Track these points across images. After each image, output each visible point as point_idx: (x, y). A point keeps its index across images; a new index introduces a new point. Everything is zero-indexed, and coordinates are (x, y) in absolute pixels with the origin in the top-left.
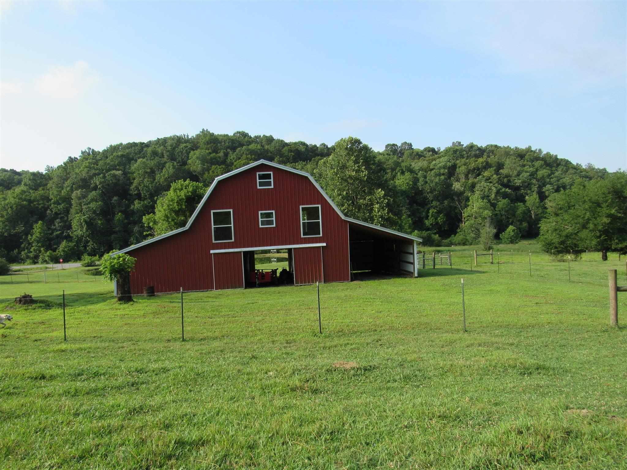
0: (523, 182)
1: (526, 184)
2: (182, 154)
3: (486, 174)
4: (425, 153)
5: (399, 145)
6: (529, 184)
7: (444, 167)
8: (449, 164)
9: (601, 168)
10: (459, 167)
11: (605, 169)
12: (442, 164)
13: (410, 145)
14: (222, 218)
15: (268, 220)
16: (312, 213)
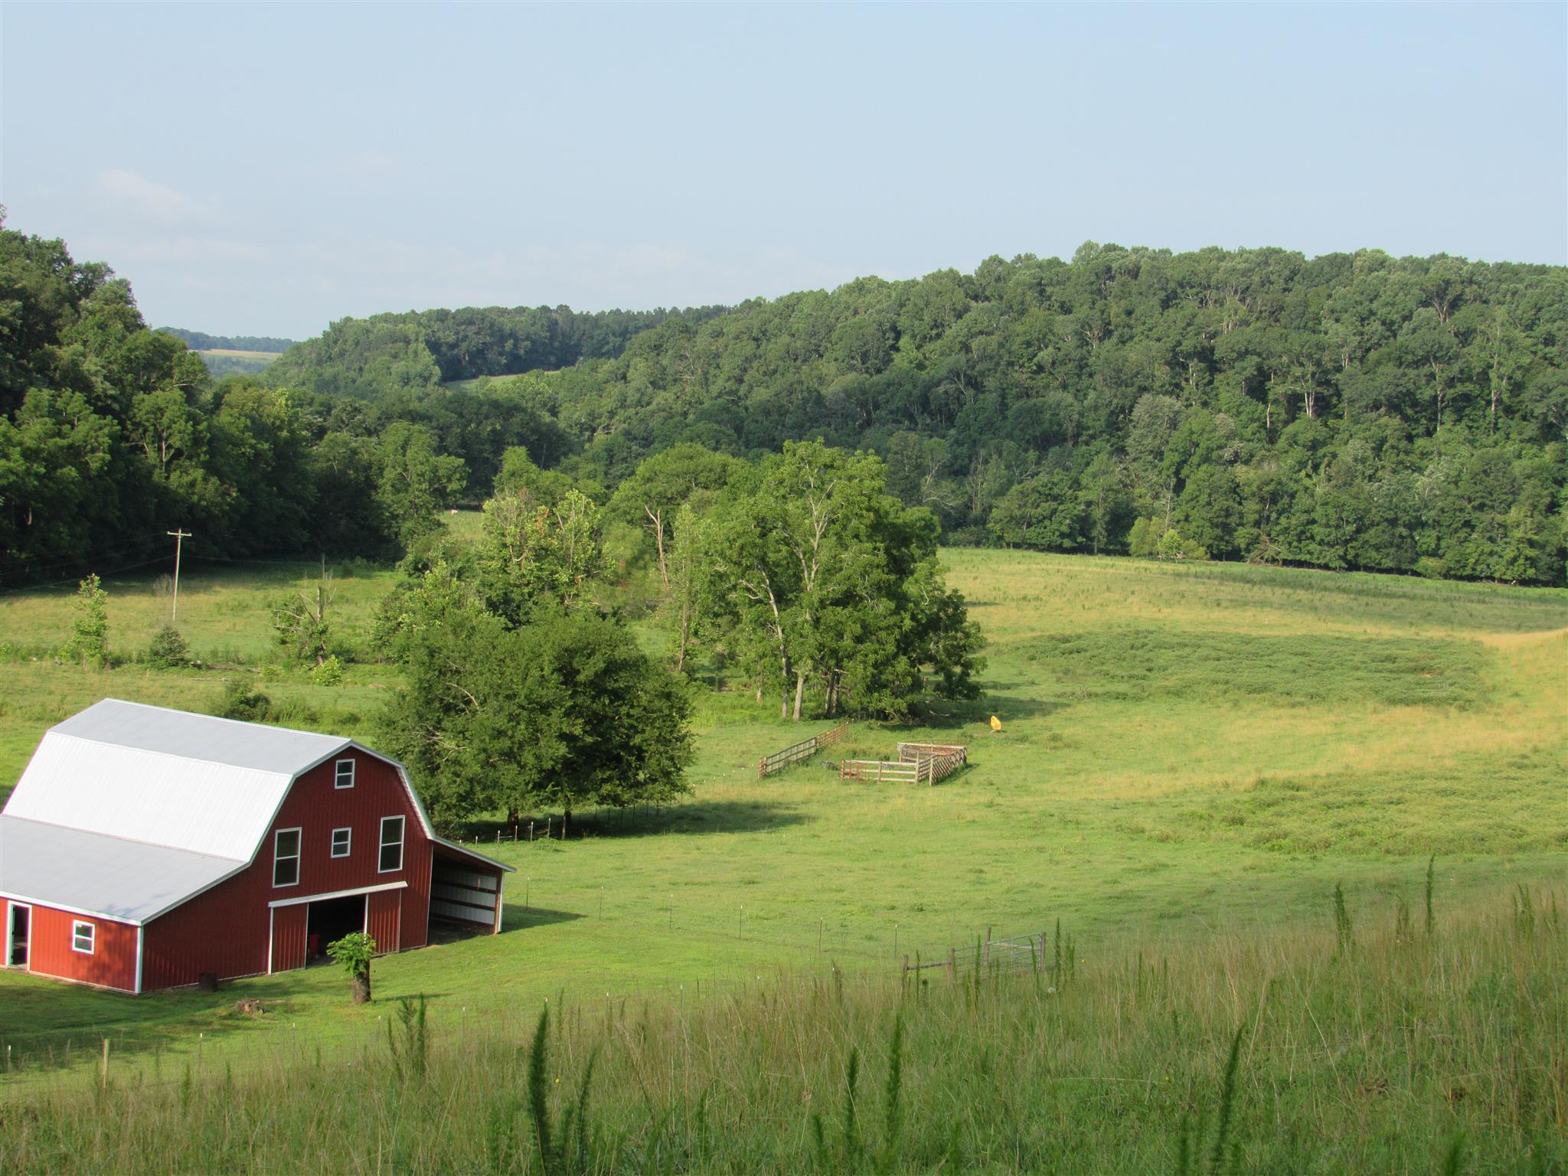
14: (288, 841)
15: (342, 844)
16: (392, 829)
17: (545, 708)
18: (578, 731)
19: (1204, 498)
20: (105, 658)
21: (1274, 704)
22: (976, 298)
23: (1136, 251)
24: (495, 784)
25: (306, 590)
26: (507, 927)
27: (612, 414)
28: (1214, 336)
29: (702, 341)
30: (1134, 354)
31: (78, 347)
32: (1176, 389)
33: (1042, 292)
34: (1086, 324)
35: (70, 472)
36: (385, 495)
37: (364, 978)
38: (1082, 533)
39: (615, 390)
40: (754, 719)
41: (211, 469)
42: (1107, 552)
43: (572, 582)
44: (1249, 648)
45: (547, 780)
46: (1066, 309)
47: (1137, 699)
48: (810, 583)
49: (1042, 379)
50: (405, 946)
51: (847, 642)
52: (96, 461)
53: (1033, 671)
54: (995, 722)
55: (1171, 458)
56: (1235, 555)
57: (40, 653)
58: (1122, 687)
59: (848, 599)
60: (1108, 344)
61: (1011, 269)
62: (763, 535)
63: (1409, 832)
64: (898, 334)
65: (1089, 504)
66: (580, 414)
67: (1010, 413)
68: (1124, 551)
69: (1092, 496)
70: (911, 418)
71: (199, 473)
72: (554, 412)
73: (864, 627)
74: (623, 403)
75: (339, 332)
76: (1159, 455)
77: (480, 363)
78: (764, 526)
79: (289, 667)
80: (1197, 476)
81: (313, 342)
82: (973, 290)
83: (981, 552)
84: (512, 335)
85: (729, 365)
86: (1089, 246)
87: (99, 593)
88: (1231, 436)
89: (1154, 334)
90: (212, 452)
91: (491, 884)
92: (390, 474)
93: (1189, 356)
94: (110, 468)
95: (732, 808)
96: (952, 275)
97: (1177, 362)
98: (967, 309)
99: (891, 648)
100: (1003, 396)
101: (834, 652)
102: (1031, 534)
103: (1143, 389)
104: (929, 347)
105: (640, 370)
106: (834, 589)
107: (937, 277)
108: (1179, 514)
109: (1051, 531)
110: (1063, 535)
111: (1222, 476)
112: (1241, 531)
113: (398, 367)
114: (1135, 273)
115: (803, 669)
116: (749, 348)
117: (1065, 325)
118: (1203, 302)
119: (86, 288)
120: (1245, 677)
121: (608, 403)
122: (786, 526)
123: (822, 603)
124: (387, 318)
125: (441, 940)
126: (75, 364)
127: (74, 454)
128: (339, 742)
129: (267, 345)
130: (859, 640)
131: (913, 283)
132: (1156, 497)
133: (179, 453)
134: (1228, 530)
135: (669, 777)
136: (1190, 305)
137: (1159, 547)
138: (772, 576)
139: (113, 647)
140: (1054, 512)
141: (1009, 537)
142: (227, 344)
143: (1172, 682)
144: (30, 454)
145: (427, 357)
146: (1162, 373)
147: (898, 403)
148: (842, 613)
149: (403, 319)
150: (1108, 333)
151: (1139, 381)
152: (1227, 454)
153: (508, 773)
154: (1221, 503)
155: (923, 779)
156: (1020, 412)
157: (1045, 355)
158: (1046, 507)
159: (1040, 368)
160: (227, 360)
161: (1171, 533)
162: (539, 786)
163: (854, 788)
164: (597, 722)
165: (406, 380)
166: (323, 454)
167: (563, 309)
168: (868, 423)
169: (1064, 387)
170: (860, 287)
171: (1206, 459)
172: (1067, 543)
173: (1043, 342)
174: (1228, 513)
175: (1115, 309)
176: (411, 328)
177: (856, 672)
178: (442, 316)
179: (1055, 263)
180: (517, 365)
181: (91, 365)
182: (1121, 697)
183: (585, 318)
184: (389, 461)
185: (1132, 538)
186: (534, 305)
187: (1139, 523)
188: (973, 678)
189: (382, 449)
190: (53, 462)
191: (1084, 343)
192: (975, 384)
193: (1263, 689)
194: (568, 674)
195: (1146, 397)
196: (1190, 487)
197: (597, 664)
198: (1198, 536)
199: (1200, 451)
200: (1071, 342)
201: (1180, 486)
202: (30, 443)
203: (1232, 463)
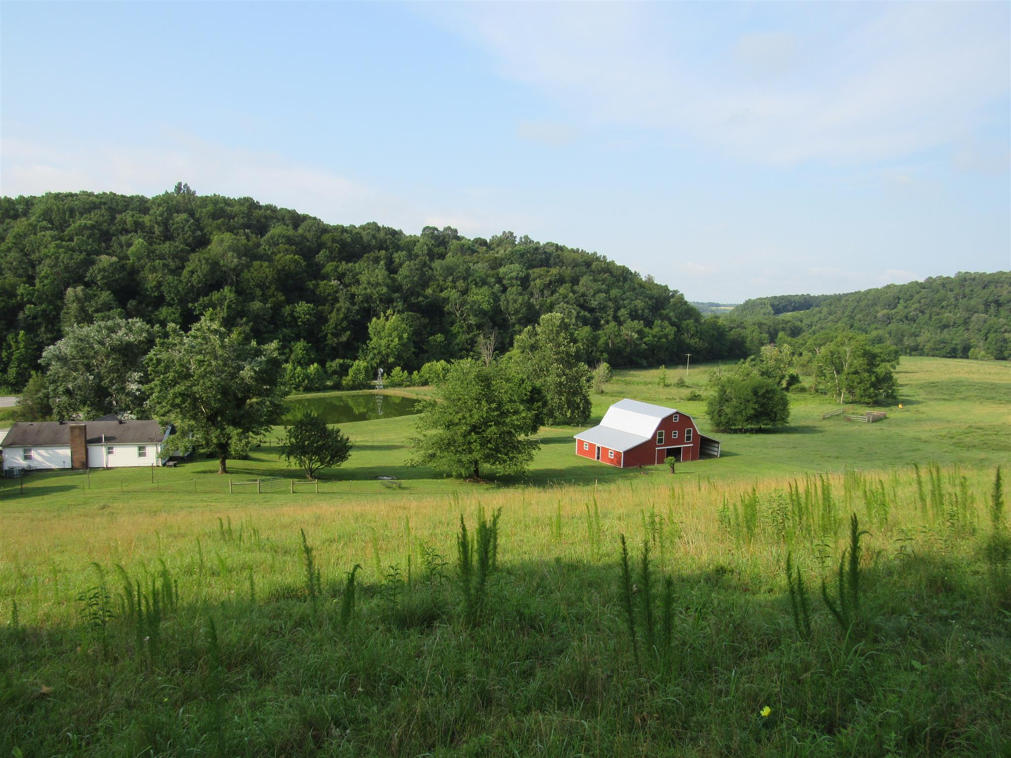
0: (600, 304)
1: (602, 306)
2: (183, 231)
3: (562, 290)
4: (476, 246)
5: (441, 229)
6: (604, 307)
7: (517, 278)
8: (522, 275)
9: (663, 284)
10: (534, 280)
11: (666, 286)
12: (514, 274)
13: (456, 231)
14: (661, 434)
15: (675, 435)
16: (689, 432)
17: (748, 401)
18: (756, 407)
19: (994, 343)
20: (665, 385)
21: (995, 403)
22: (923, 288)
23: (975, 273)
24: (736, 420)
25: (715, 369)
26: (721, 456)
27: (817, 322)
28: (1000, 296)
29: (843, 302)
30: (973, 302)
31: (668, 310)
32: (986, 312)
33: (944, 286)
34: (958, 294)
35: (664, 340)
36: (748, 344)
37: (673, 468)
38: (954, 352)
39: (818, 316)
40: (830, 403)
41: (700, 339)
42: (961, 358)
43: (784, 367)
44: (993, 387)
45: (749, 419)
46: (951, 290)
47: (949, 400)
48: (846, 368)
49: (943, 310)
50: (692, 460)
51: (855, 384)
52: (671, 337)
53: (921, 392)
54: (900, 406)
55: (984, 332)
56: (1004, 359)
57: (651, 383)
58: (947, 397)
59: (856, 373)
60: (965, 300)
61: (935, 280)
62: (832, 356)
63: (1003, 444)
64: (899, 299)
65: (956, 344)
66: (808, 322)
67: (933, 320)
68: (967, 357)
69: (957, 342)
70: (903, 321)
71: (697, 340)
72: (801, 321)
73: (861, 380)
74: (820, 319)
75: (747, 302)
76: (980, 331)
77: (785, 309)
78: (832, 353)
79: (711, 387)
80: (991, 336)
81: (741, 305)
82: (922, 286)
83: (922, 357)
84: (794, 302)
85: (850, 309)
86: (959, 273)
87: (664, 370)
88: (1004, 325)
89: (981, 296)
90: (701, 335)
91: (717, 445)
92: (749, 339)
93: (991, 302)
94: (675, 339)
95: (807, 427)
96: (917, 283)
97: (987, 305)
98: (920, 292)
99: (868, 386)
100: (931, 315)
101: (852, 387)
102: (937, 352)
103: (976, 312)
104: (908, 302)
105: (825, 310)
106: (853, 370)
107: (912, 283)
108: (986, 347)
109: (943, 352)
110: (947, 353)
111: (1000, 336)
112: (1006, 352)
113: (763, 311)
114: (974, 279)
115: (844, 391)
116: (856, 304)
117: (951, 295)
118: (996, 287)
119: (673, 296)
120: (988, 395)
121: (816, 319)
122: (839, 353)
123: (848, 374)
124: (760, 299)
125: (703, 459)
126: (667, 314)
127: (666, 336)
128: (674, 411)
129: (730, 305)
130: (859, 383)
131: (904, 285)
132: (979, 342)
133: (693, 335)
134: (1002, 351)
135: (783, 420)
136: (992, 288)
137: (978, 356)
138: (835, 366)
139: (668, 382)
140: (944, 347)
141: (930, 353)
142: (725, 306)
143: (962, 396)
144: (654, 336)
145: (770, 308)
146: (982, 307)
147: (898, 318)
148: (854, 376)
149: (764, 299)
150: (964, 297)
151: (974, 310)
152: (1003, 330)
153: (739, 417)
154: (999, 344)
155: (869, 421)
156: (936, 320)
157: (944, 303)
158: (942, 345)
159: (943, 307)
160: (724, 310)
161: (983, 353)
162: (746, 421)
163: (848, 423)
164: (763, 405)
165: (764, 314)
166: (732, 334)
167: (808, 295)
168: (890, 323)
169: (950, 312)
170: (888, 287)
171: (996, 331)
172: (949, 355)
173: (943, 300)
174: (1002, 346)
175: (967, 290)
176: (766, 301)
177: (857, 391)
178: (775, 297)
179: (948, 278)
180: (795, 309)
181: (672, 314)
182: (945, 400)
183: (814, 297)
184: (749, 336)
185: (970, 354)
186: (800, 294)
187: (972, 350)
188: (895, 394)
189: (747, 332)
190: (660, 338)
191: (957, 299)
192: (922, 312)
193: (993, 398)
194: (755, 393)
195: (976, 315)
196: (989, 340)
197: (763, 391)
198: (992, 353)
199: (993, 329)
200: (953, 300)
201: (986, 339)
202: (654, 334)
203: (1004, 332)
